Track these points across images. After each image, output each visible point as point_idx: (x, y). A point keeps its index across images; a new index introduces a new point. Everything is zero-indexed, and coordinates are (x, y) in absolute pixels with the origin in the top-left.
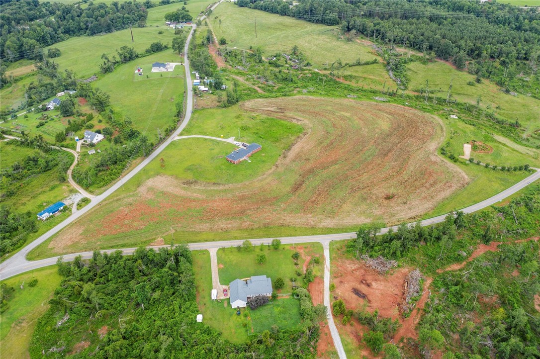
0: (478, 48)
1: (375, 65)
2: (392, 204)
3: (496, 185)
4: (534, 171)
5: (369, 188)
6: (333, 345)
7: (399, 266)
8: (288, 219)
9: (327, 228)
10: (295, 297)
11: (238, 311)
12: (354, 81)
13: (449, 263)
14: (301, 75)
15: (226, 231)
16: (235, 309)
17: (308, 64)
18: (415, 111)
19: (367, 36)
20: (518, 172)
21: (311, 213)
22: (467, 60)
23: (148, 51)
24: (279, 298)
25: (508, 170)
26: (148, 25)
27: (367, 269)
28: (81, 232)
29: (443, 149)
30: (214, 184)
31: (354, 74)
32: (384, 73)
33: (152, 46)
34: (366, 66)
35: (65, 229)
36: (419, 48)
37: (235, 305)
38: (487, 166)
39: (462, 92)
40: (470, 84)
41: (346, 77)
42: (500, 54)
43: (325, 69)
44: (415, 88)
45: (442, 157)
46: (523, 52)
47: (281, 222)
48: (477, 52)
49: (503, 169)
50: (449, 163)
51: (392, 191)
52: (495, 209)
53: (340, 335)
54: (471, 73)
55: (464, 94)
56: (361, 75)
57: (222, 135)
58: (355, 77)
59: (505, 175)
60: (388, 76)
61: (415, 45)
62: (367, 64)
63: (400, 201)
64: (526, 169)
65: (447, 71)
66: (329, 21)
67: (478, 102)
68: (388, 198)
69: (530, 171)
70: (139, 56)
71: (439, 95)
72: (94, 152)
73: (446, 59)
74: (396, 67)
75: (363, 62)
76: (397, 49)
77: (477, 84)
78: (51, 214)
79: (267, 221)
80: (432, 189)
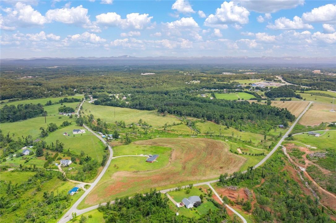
0: (222, 115)
1: (182, 125)
2: (224, 170)
3: (256, 161)
4: (266, 155)
5: (212, 166)
6: (233, 212)
7: (239, 188)
8: (188, 178)
9: (206, 180)
10: (210, 201)
11: (191, 209)
12: (176, 132)
13: (255, 185)
14: (150, 131)
15: (166, 186)
16: (190, 209)
17: (151, 126)
18: (211, 139)
19: (171, 114)
20: (261, 156)
21: (196, 176)
22: (220, 120)
23: (62, 126)
24: (204, 203)
25: (258, 155)
26: (48, 115)
27: (229, 190)
28: (97, 196)
29: (230, 151)
30: (148, 171)
31: (175, 129)
32: (188, 127)
33: (64, 123)
34: (178, 125)
35: (87, 197)
36: (198, 117)
37: (189, 207)
38: (250, 154)
39: (224, 132)
40: (225, 129)
41: (171, 130)
42: (232, 117)
43: (160, 128)
44: (204, 133)
45: (232, 153)
46: (240, 116)
47: (186, 179)
48: (222, 117)
49: (256, 155)
50: (236, 155)
51: (221, 166)
52: (261, 167)
53: (234, 209)
54: (223, 125)
55: (225, 133)
56: (178, 129)
57: (136, 154)
58: (175, 130)
59: (257, 157)
60: (190, 129)
61: (195, 116)
62: (178, 124)
63: (226, 168)
64: (263, 155)
65: (214, 125)
66: (150, 108)
67: (233, 135)
68: (221, 168)
69: (265, 155)
70: (58, 128)
71: (215, 134)
72: (71, 169)
73: (211, 121)
74: (192, 125)
75: (176, 124)
76: (188, 118)
77: (228, 129)
78: (75, 192)
79: (181, 180)
80: (235, 163)
